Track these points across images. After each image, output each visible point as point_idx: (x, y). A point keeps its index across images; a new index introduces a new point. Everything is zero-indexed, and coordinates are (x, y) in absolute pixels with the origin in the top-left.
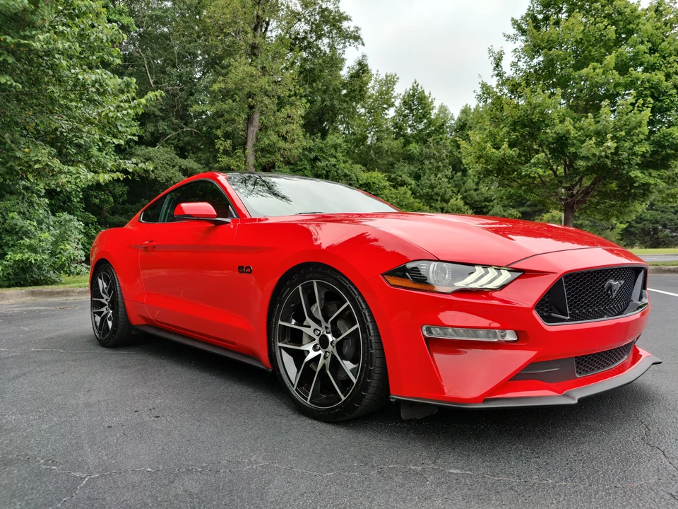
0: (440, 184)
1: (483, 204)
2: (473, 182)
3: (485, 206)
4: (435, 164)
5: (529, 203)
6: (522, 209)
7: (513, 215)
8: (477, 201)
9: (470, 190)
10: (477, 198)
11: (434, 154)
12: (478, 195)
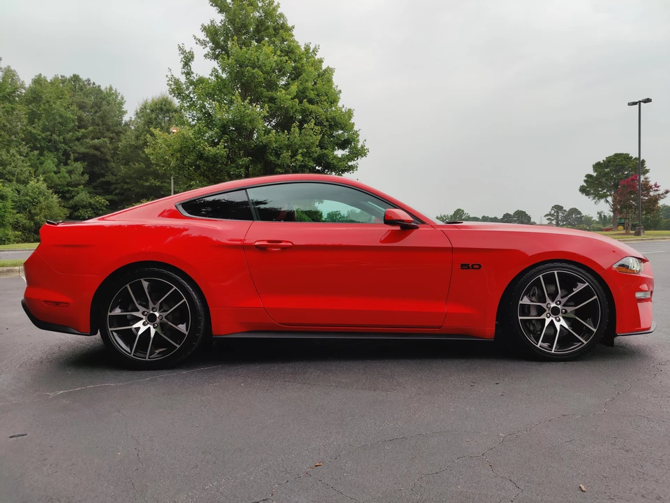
0: (14, 161)
1: (66, 188)
2: (53, 162)
3: (68, 191)
4: (7, 137)
5: (117, 191)
6: (110, 197)
7: (100, 203)
8: (60, 185)
9: (49, 172)
10: (58, 182)
11: (5, 126)
12: (59, 178)
